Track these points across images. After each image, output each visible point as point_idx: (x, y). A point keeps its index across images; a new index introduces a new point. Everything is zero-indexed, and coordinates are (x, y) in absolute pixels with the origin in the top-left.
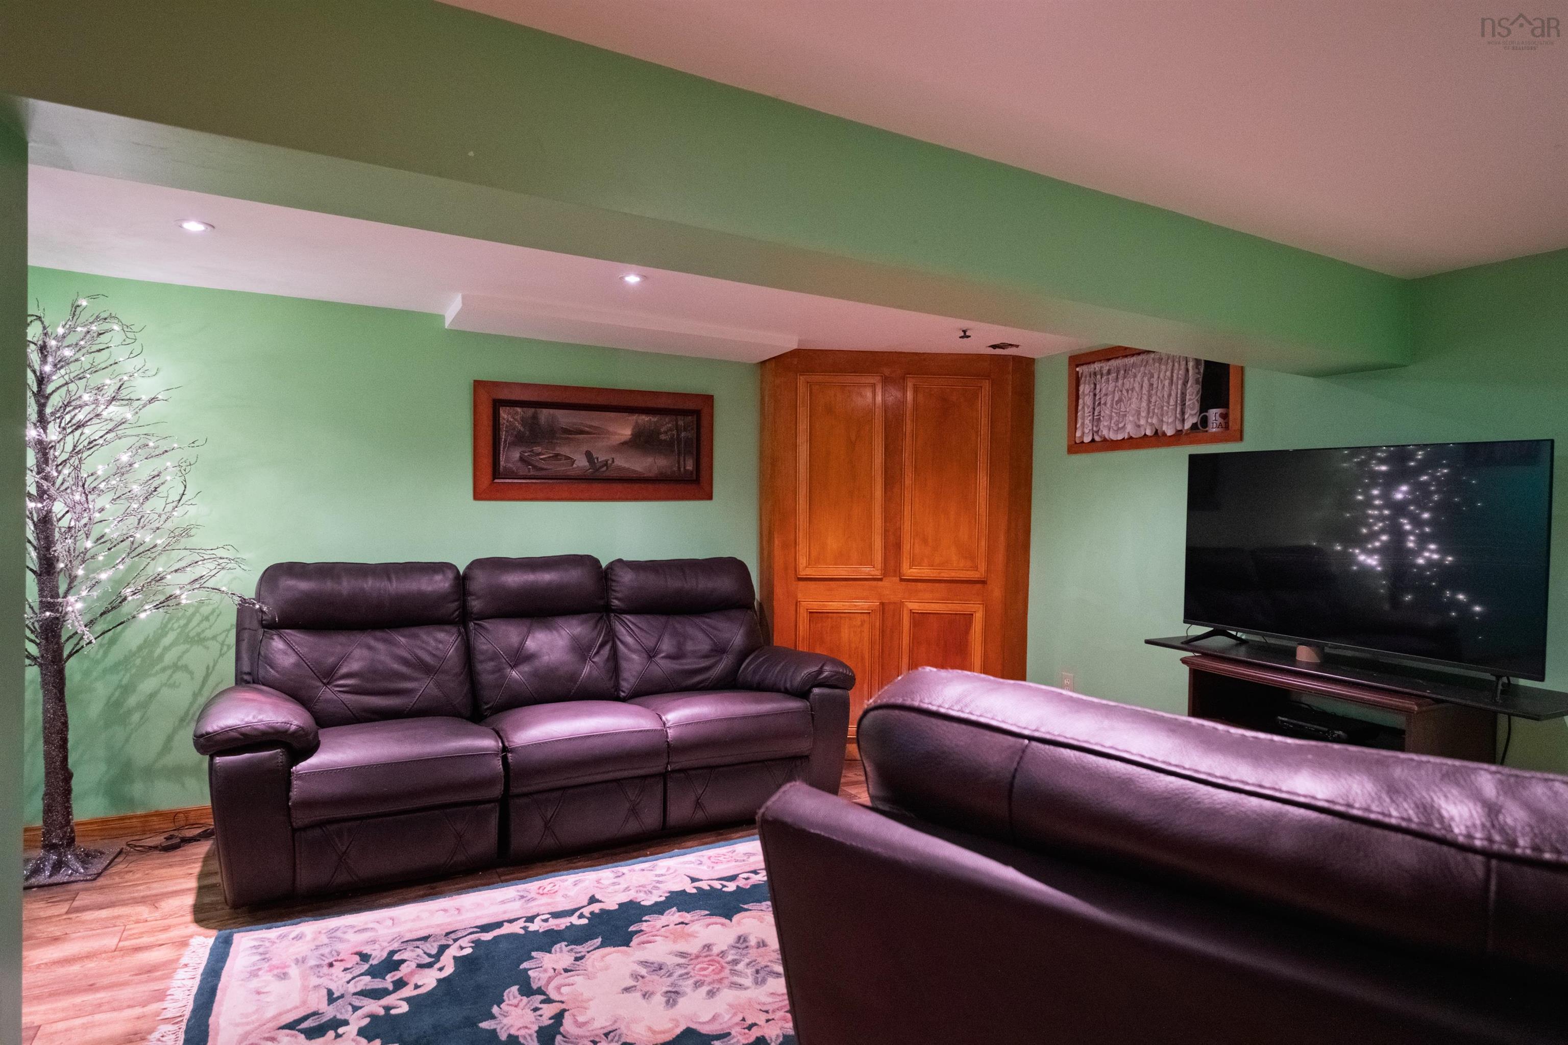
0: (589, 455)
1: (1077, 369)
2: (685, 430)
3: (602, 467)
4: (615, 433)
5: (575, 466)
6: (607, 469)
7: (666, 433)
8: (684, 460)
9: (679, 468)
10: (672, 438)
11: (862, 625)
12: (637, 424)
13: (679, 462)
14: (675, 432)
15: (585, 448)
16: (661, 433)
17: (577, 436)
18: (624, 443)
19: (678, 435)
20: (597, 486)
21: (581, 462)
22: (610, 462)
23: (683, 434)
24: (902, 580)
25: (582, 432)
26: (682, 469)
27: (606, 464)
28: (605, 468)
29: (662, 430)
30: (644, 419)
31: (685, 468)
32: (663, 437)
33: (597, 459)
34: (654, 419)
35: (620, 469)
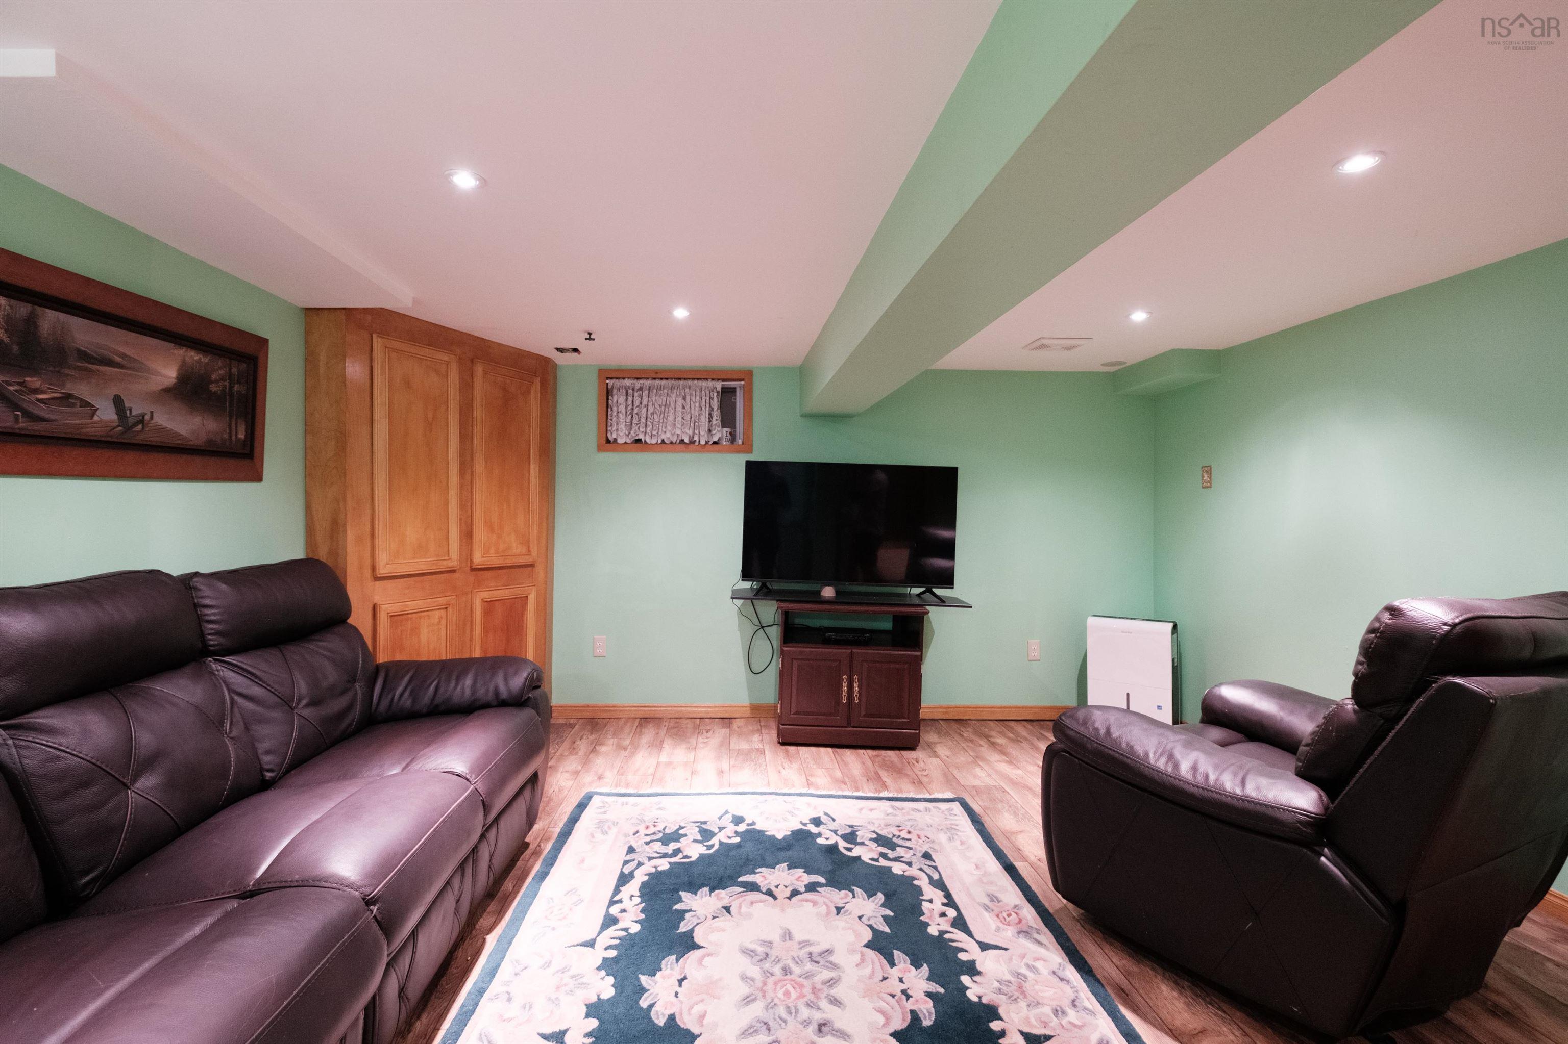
0: (118, 402)
1: (607, 381)
2: (239, 382)
3: (136, 424)
4: (157, 373)
5: (96, 418)
6: (143, 428)
7: (217, 381)
8: (236, 424)
9: (231, 436)
10: (223, 390)
11: (440, 621)
12: (184, 362)
13: (230, 426)
14: (227, 383)
15: (113, 390)
16: (212, 382)
17: (102, 368)
18: (167, 390)
19: (231, 388)
20: (130, 456)
21: (107, 414)
22: (147, 417)
23: (236, 388)
24: (473, 570)
25: (110, 363)
26: (234, 438)
27: (141, 420)
28: (139, 427)
29: (213, 377)
30: (193, 356)
31: (236, 435)
32: (214, 388)
33: (131, 410)
34: (205, 359)
35: (162, 430)
